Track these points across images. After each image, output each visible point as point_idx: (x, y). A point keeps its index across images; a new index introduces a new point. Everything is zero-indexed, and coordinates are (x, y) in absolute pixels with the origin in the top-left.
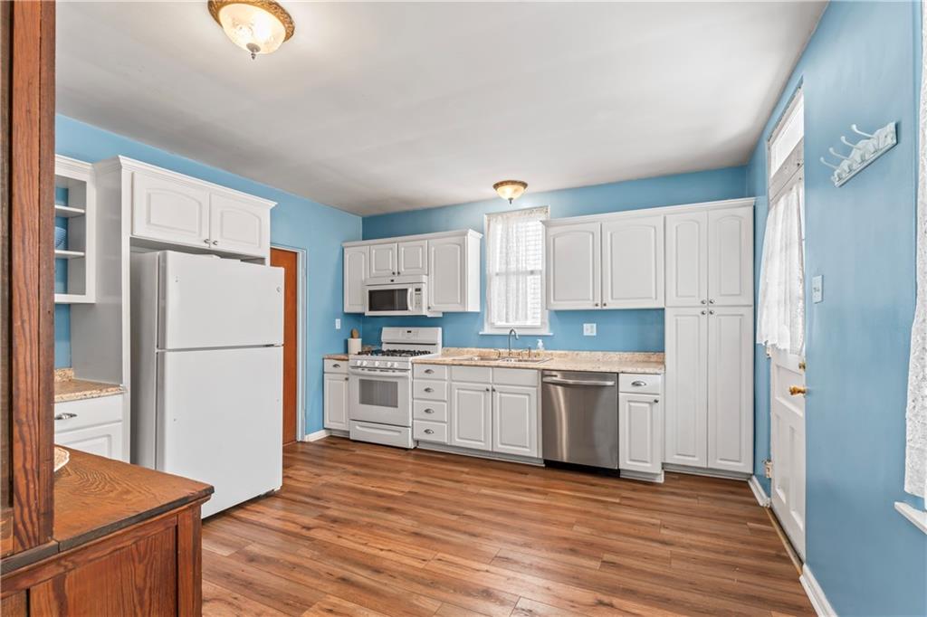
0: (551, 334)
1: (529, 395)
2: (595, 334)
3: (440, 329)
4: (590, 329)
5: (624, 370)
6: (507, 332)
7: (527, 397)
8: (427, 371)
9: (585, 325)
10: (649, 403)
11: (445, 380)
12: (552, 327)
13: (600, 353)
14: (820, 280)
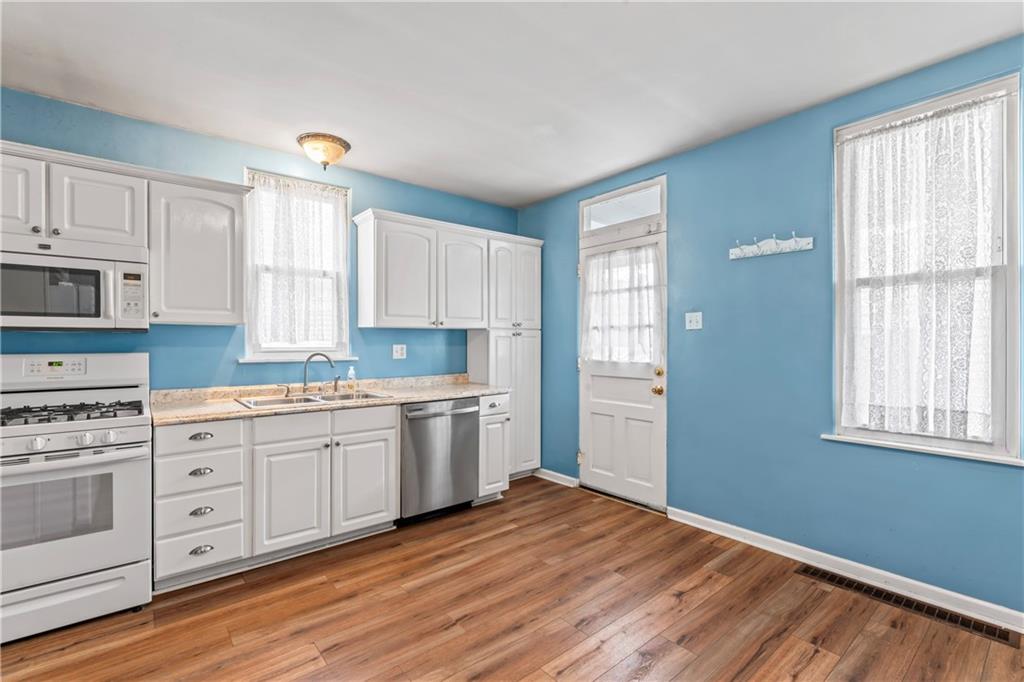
0: (357, 358)
1: (386, 440)
2: (405, 357)
3: (146, 356)
4: (399, 351)
5: (483, 392)
6: (304, 358)
7: (382, 444)
8: (194, 437)
9: (395, 346)
10: (502, 423)
11: (240, 446)
12: (354, 351)
13: (413, 379)
14: (699, 315)
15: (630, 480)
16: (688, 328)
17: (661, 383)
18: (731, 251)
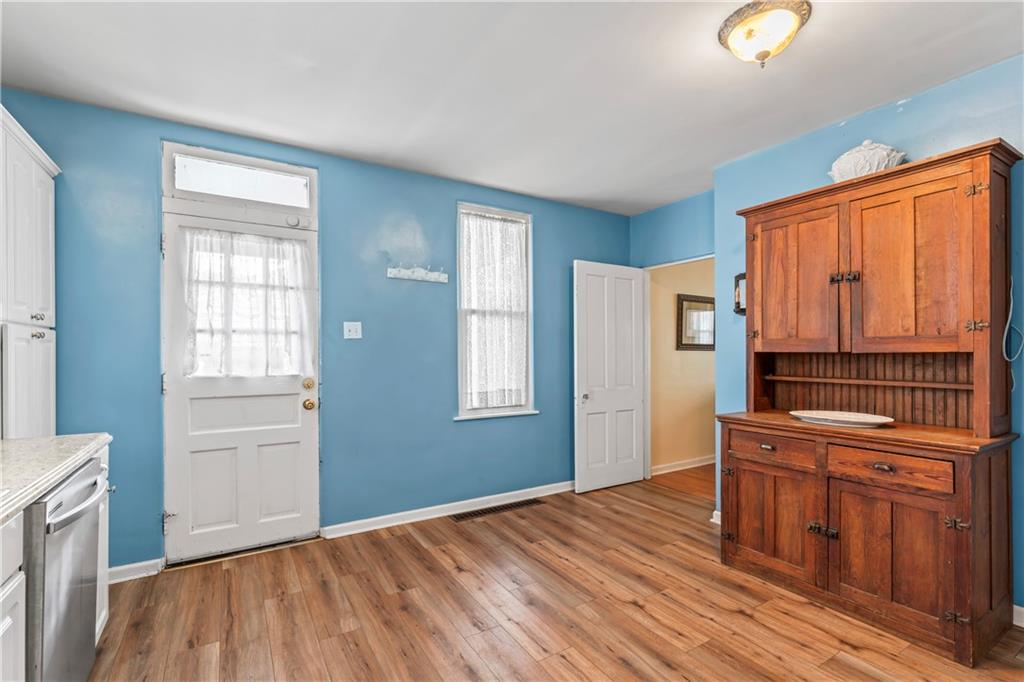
14: (359, 325)
15: (262, 521)
16: (346, 337)
17: (313, 396)
18: (389, 270)
